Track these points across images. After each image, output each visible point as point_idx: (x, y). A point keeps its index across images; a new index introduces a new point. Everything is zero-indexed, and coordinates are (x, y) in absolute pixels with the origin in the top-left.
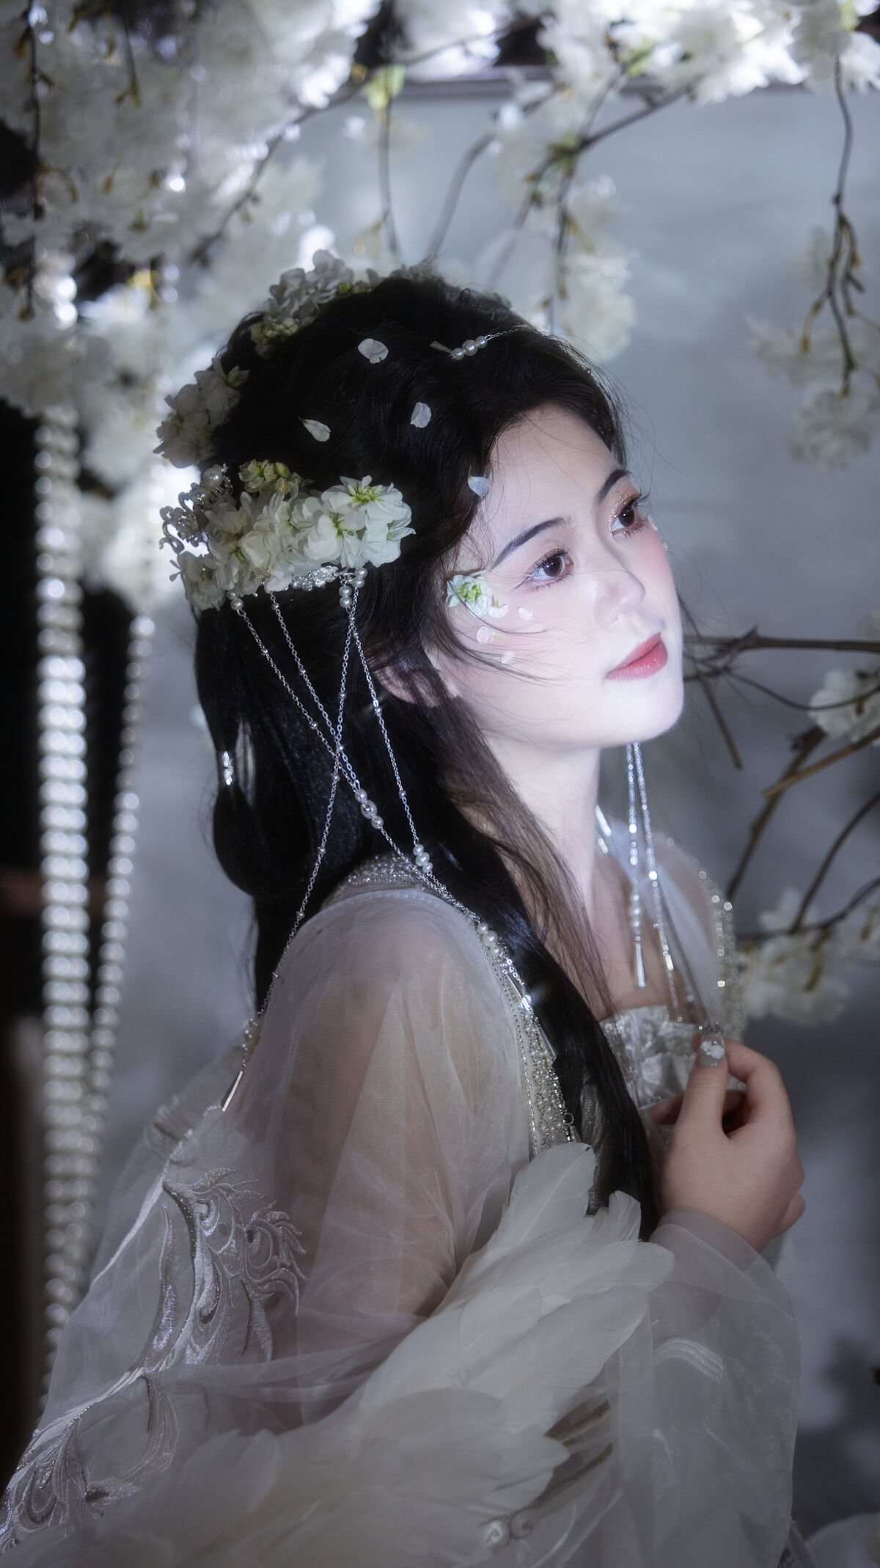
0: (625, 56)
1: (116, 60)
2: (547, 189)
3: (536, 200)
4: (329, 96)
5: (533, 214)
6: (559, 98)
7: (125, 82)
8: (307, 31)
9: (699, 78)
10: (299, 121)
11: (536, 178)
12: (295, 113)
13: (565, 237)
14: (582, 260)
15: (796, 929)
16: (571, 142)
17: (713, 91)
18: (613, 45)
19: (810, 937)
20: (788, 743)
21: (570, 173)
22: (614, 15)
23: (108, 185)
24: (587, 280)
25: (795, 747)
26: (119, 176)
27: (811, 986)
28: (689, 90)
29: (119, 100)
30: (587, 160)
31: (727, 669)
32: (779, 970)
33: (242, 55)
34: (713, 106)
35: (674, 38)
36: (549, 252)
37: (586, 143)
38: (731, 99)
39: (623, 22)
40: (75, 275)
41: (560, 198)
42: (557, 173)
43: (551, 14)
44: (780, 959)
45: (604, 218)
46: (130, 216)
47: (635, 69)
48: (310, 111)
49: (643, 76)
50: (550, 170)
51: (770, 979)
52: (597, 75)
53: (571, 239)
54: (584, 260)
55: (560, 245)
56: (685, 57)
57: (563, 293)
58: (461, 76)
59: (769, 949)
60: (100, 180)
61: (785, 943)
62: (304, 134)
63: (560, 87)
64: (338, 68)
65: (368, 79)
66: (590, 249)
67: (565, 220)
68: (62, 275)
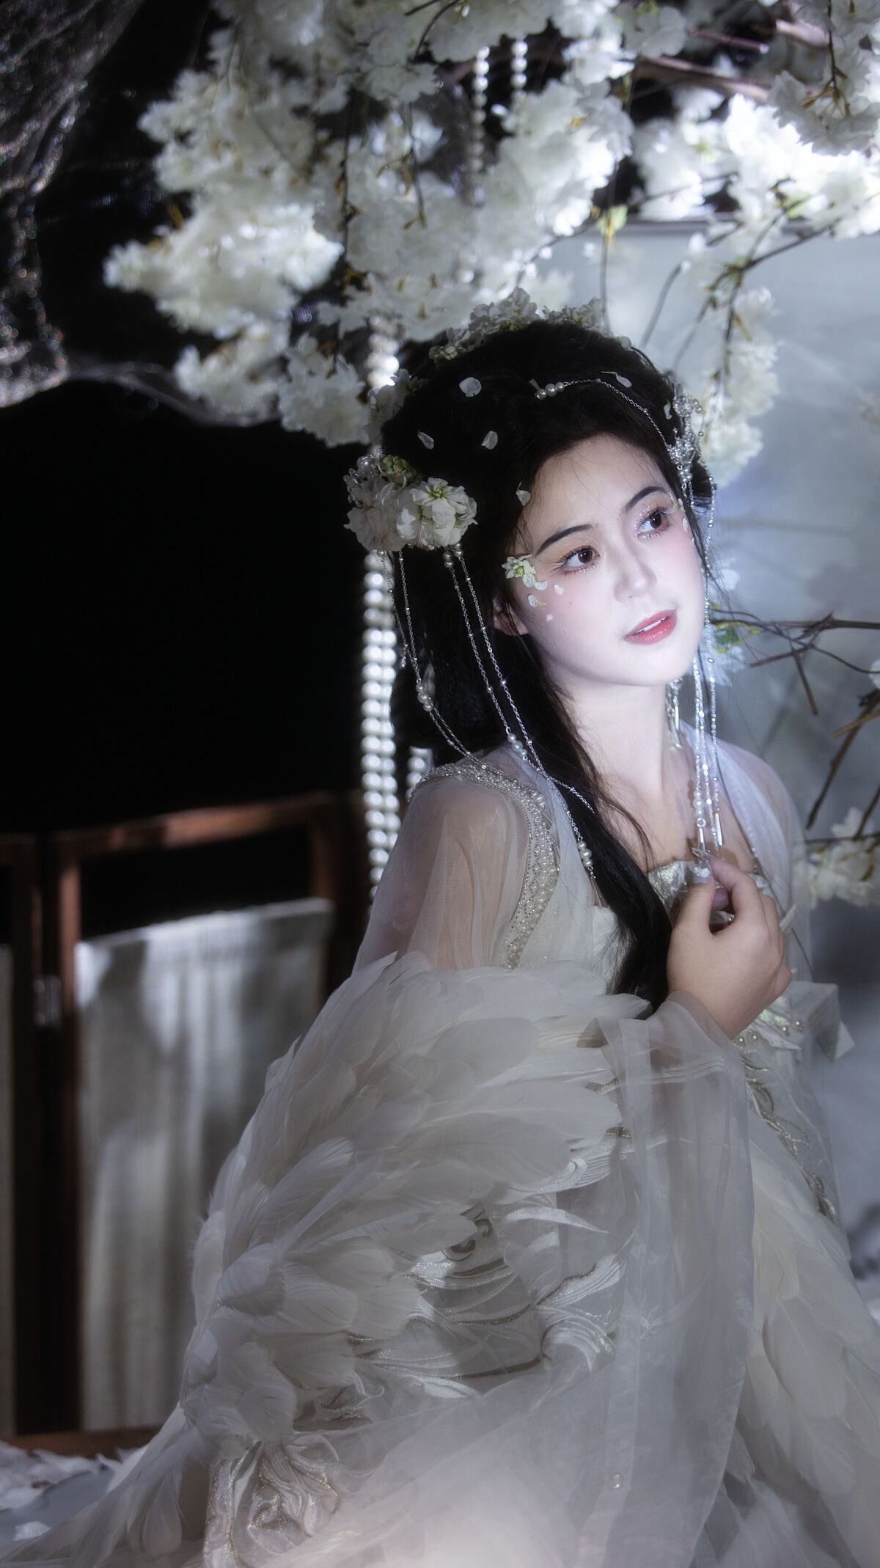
0: (787, 203)
1: (411, 197)
2: (720, 295)
3: (713, 303)
4: (573, 228)
5: (710, 312)
6: (741, 232)
7: (415, 213)
8: (558, 181)
9: (838, 220)
10: (550, 244)
11: (713, 288)
12: (547, 239)
13: (731, 331)
14: (741, 346)
15: (858, 837)
16: (741, 263)
17: (849, 229)
18: (781, 197)
19: (869, 842)
20: (857, 701)
21: (738, 284)
22: (782, 176)
23: (400, 286)
24: (743, 360)
25: (862, 704)
26: (408, 279)
27: (866, 877)
28: (831, 228)
29: (407, 226)
30: (750, 276)
31: (811, 646)
32: (843, 865)
33: (511, 197)
34: (849, 241)
35: (822, 191)
36: (720, 339)
37: (751, 263)
38: (863, 235)
39: (788, 180)
40: (397, 355)
41: (731, 300)
42: (729, 283)
43: (736, 173)
44: (844, 858)
45: (760, 316)
46: (415, 308)
47: (794, 213)
48: (558, 239)
49: (800, 218)
50: (725, 280)
51: (837, 871)
52: (764, 217)
53: (736, 331)
54: (745, 346)
55: (728, 335)
56: (832, 205)
57: (727, 372)
58: (684, 218)
59: (837, 851)
60: (396, 282)
61: (849, 847)
62: (554, 253)
63: (740, 224)
64: (580, 209)
65: (601, 215)
66: (749, 339)
67: (733, 318)
68: (388, 355)
